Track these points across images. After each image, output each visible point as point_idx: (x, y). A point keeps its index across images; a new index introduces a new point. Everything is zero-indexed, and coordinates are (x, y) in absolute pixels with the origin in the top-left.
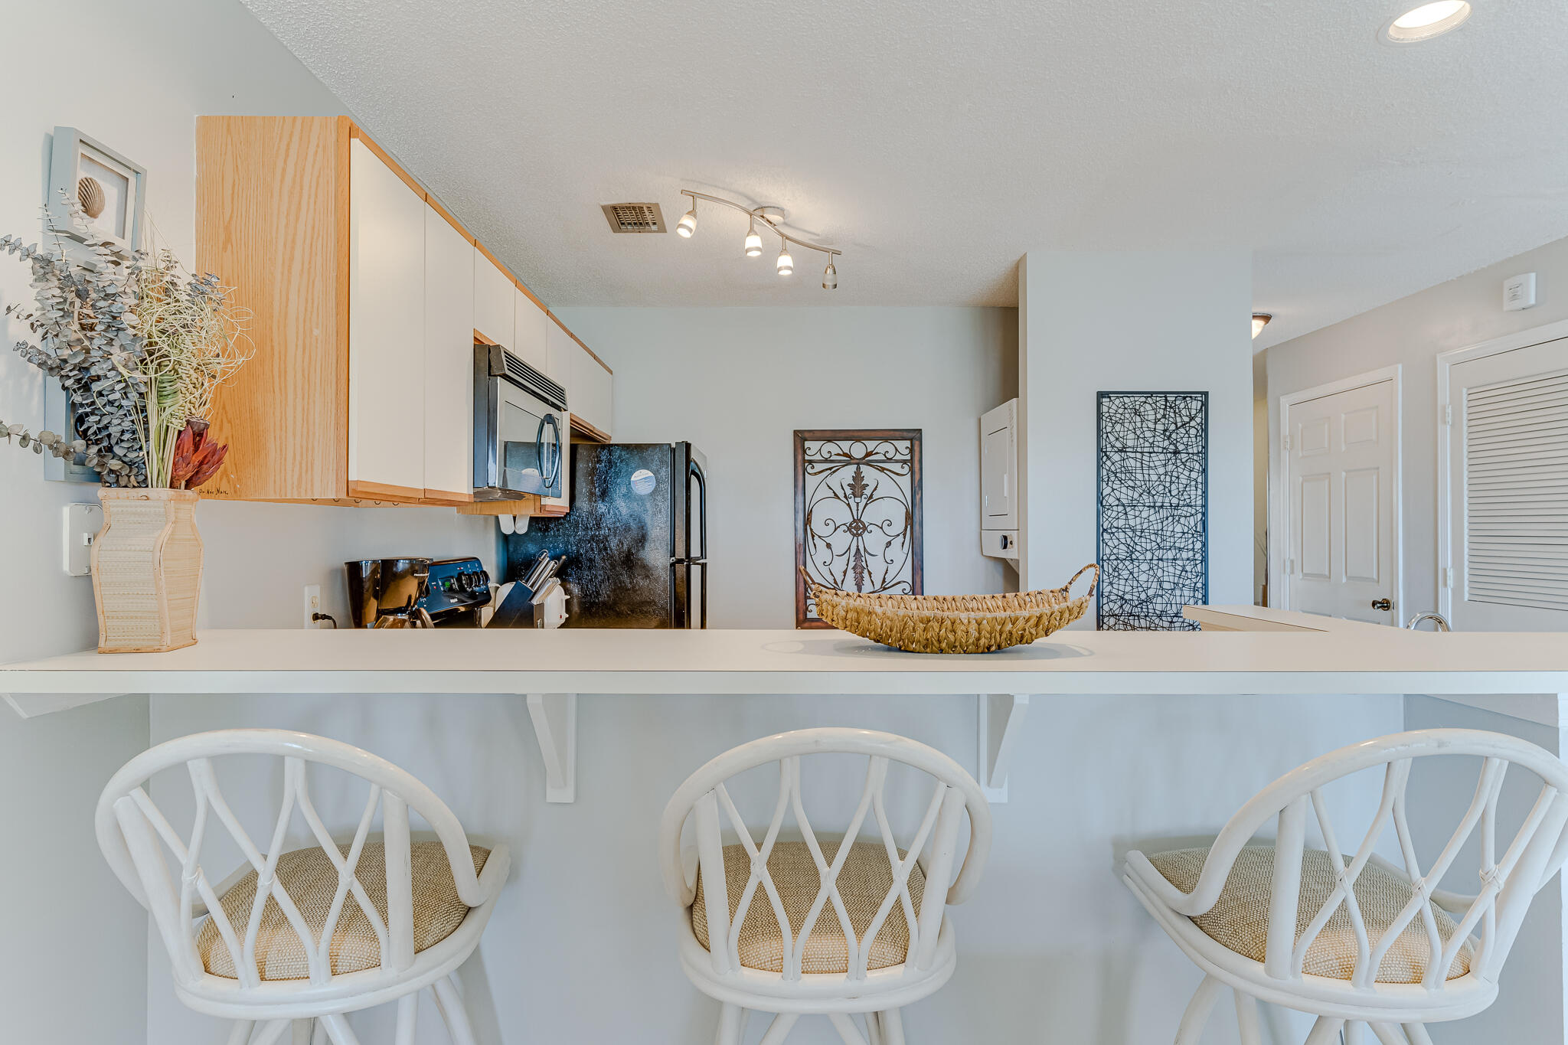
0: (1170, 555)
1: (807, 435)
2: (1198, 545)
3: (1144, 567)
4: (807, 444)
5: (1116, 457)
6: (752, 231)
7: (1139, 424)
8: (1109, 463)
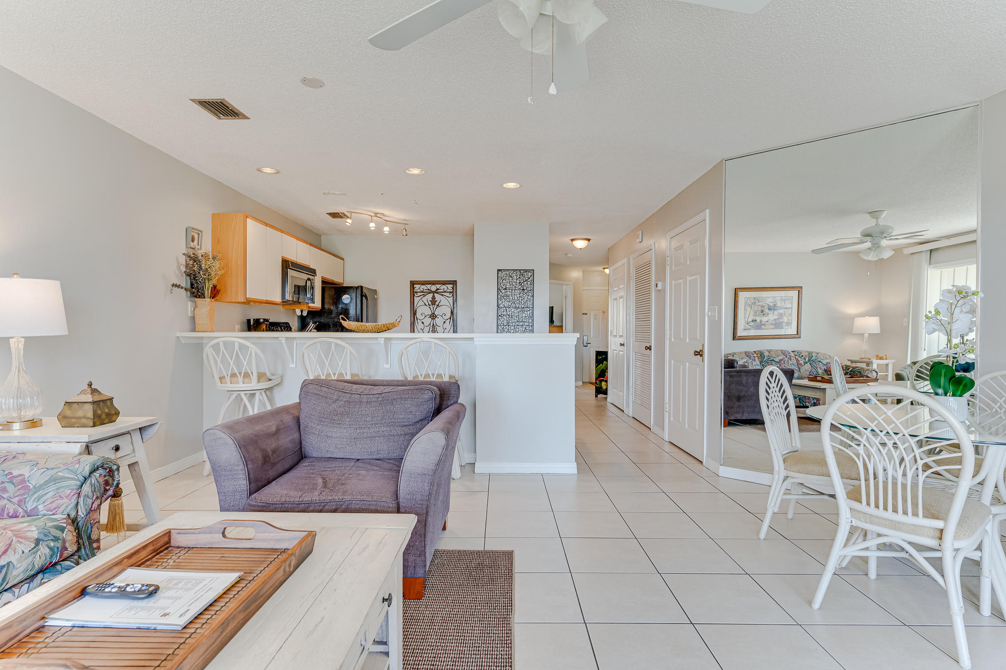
0: (521, 324)
1: (414, 282)
2: (531, 321)
3: (513, 328)
4: (415, 286)
5: (503, 291)
6: (372, 221)
7: (511, 281)
8: (501, 293)
